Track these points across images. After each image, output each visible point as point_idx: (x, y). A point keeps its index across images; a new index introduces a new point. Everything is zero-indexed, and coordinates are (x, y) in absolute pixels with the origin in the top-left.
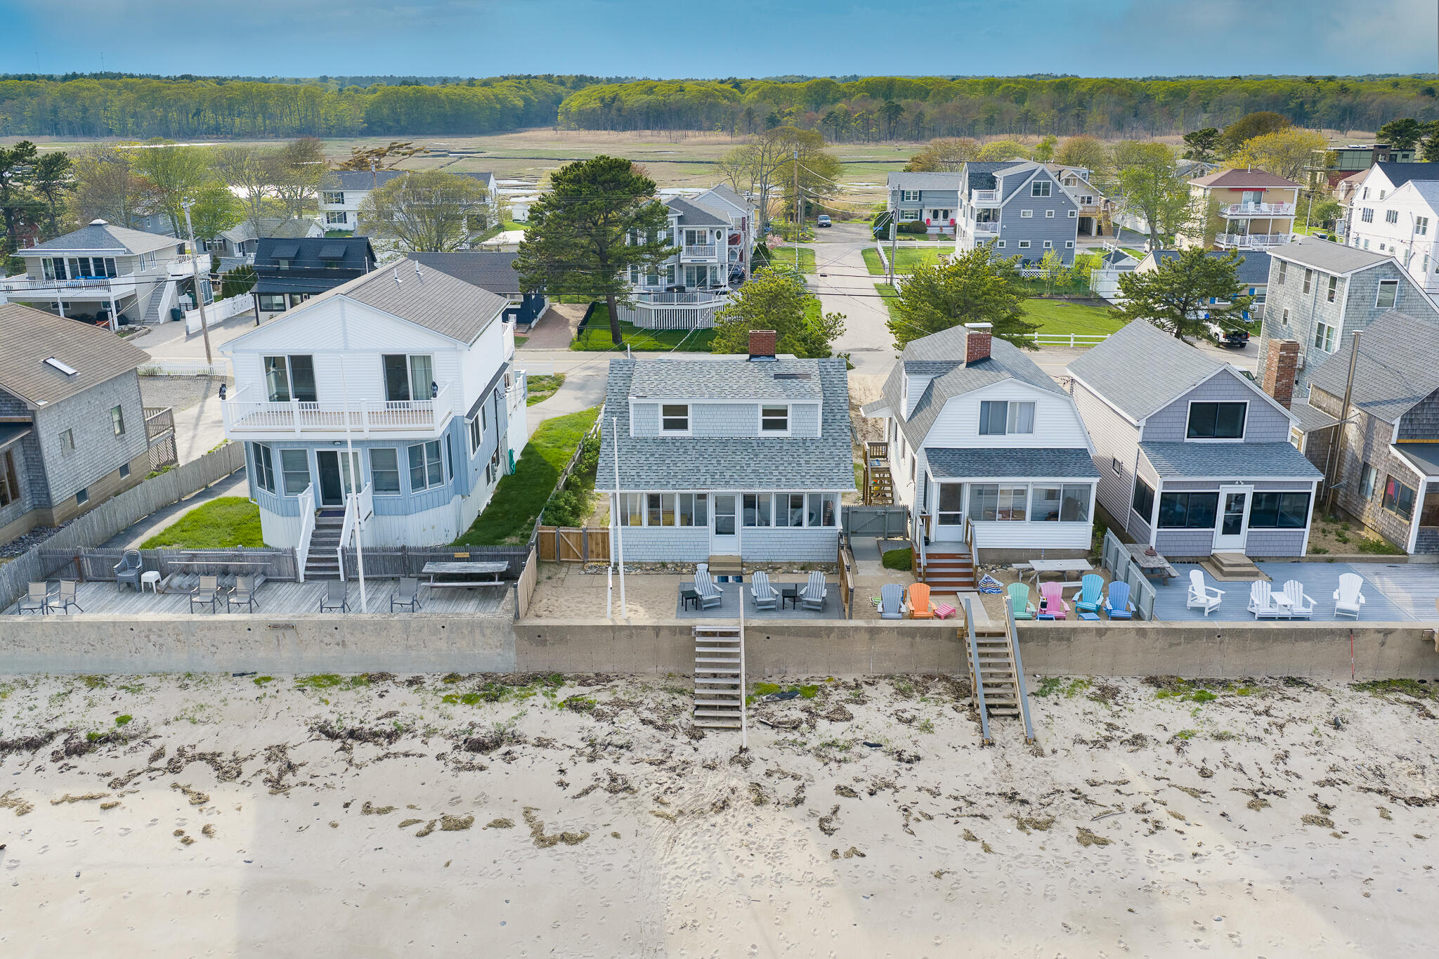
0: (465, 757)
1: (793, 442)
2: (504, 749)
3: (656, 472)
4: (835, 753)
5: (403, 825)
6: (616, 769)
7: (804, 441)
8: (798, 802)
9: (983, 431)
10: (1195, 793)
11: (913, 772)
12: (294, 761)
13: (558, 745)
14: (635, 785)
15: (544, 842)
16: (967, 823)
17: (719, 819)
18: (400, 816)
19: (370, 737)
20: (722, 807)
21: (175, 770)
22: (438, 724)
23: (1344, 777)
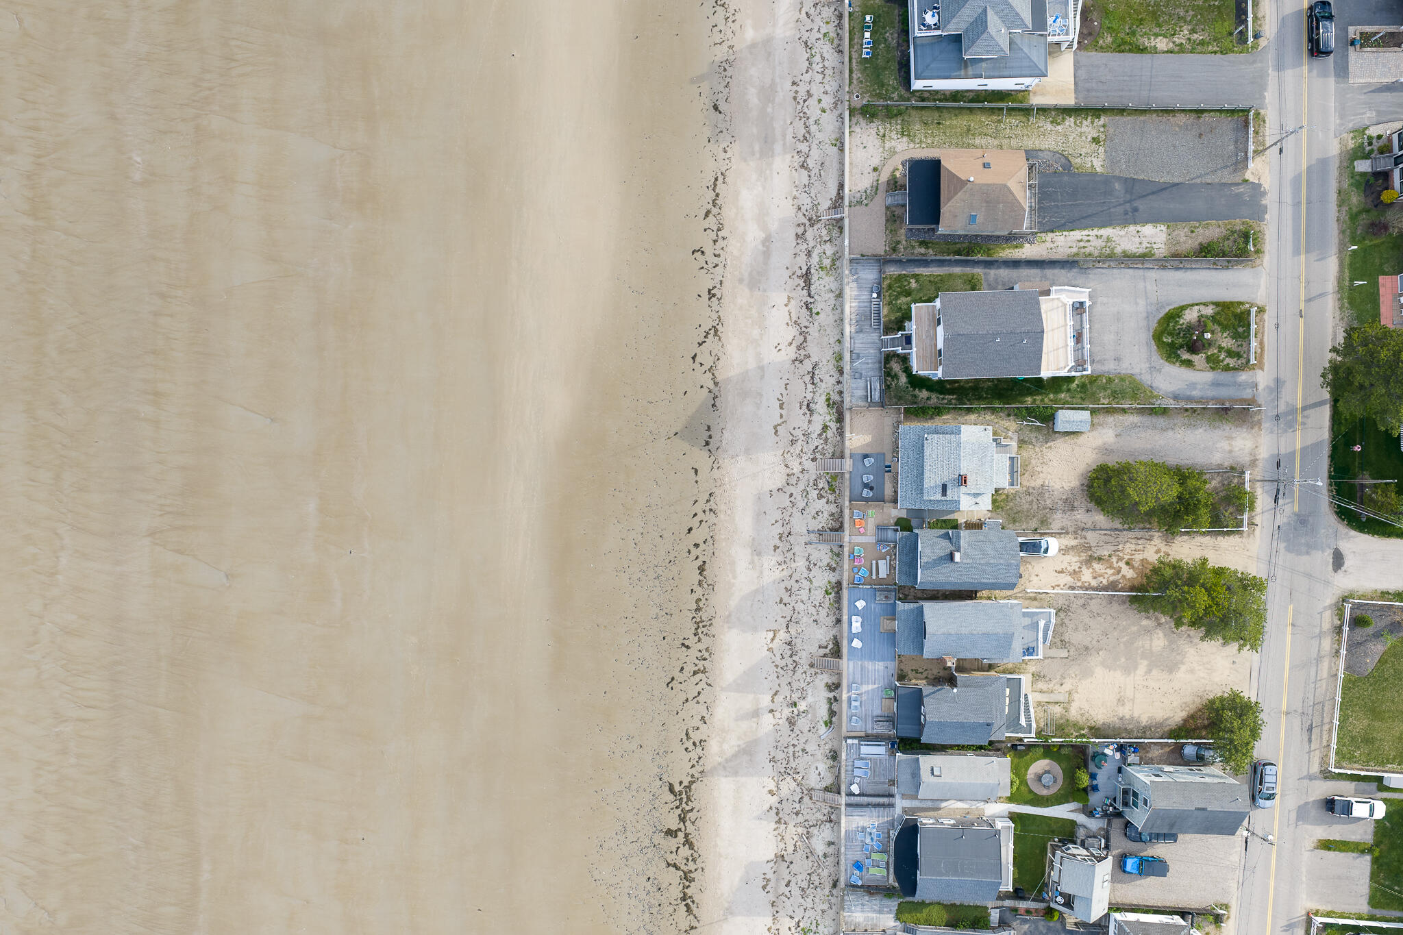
0: (805, 403)
2: (808, 412)
4: (805, 494)
5: (782, 394)
6: (800, 441)
8: (788, 484)
10: (791, 576)
11: (798, 512)
12: (803, 362)
13: (809, 425)
14: (793, 446)
15: (775, 427)
16: (781, 522)
17: (783, 465)
18: (785, 393)
19: (812, 378)
20: (787, 466)
21: (801, 334)
22: (817, 394)
23: (796, 613)
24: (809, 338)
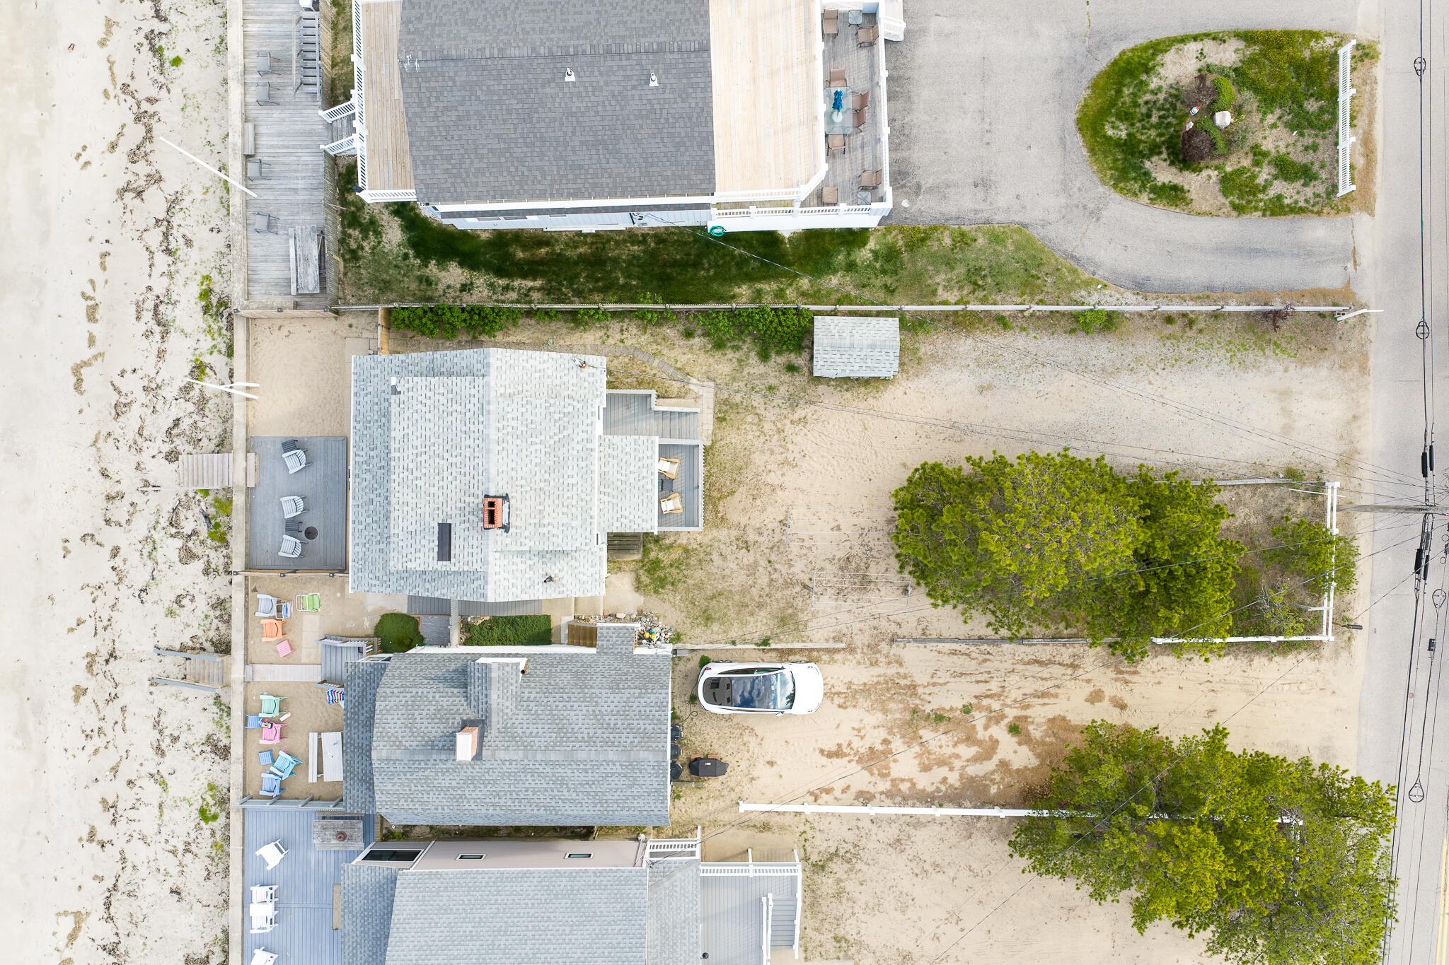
0: (150, 304)
2: (157, 329)
4: (149, 548)
5: (92, 282)
6: (135, 407)
8: (108, 522)
10: (115, 770)
11: (131, 597)
12: (144, 195)
13: (160, 364)
14: (120, 419)
15: (76, 370)
16: (90, 623)
17: (95, 472)
18: (99, 277)
19: (166, 235)
20: (104, 474)
21: (138, 119)
22: (179, 280)
23: (129, 870)
24: (157, 128)
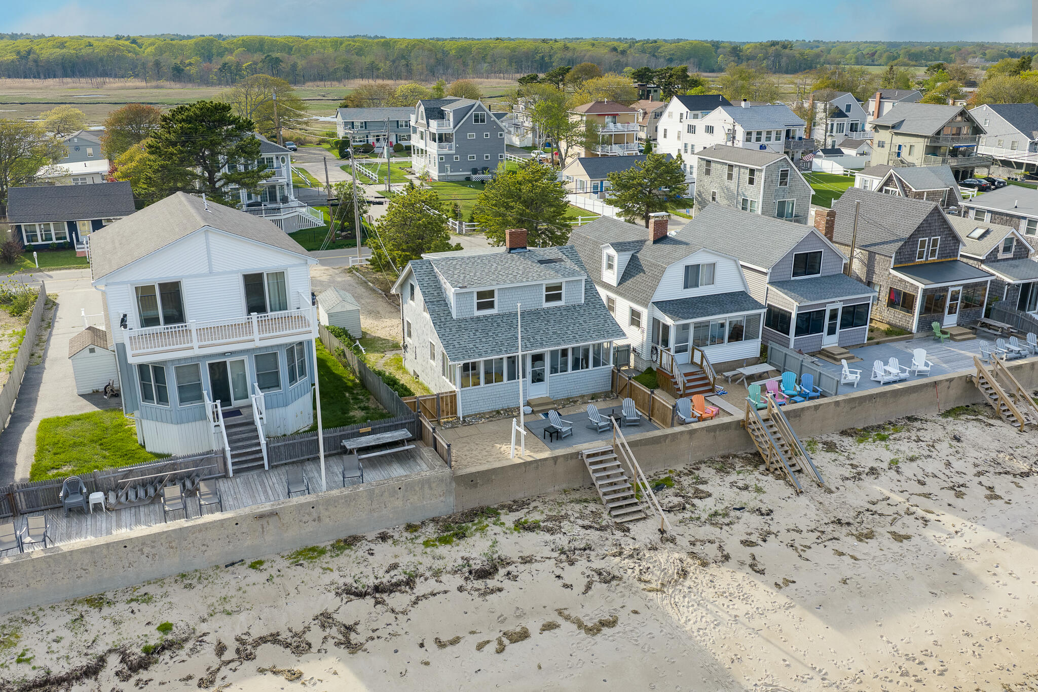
0: (479, 584)
1: (567, 309)
2: (503, 571)
3: (487, 342)
4: (720, 520)
5: (480, 647)
6: (594, 566)
7: (574, 307)
8: (726, 557)
9: (686, 287)
10: (926, 496)
11: (775, 521)
12: (349, 622)
13: (538, 558)
14: (617, 574)
15: (593, 631)
16: (831, 545)
17: (688, 583)
18: (471, 642)
19: (393, 588)
20: (684, 573)
21: (250, 657)
22: (438, 565)
24: (256, 633)
